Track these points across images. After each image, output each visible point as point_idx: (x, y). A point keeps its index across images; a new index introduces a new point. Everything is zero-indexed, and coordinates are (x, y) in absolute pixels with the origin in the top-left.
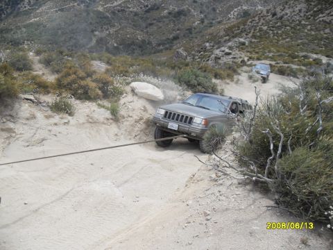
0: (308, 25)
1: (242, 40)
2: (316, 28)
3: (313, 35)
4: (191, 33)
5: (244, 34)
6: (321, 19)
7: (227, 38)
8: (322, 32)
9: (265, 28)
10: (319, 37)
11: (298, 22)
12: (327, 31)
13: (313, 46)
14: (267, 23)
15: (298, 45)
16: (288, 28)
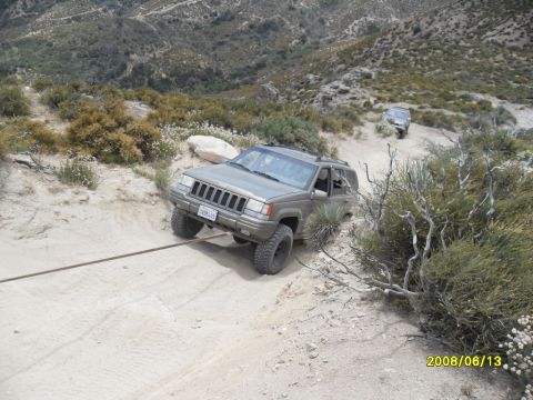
0: (470, 48)
1: (366, 70)
2: (483, 53)
3: (477, 64)
4: (285, 58)
5: (369, 61)
6: (490, 39)
7: (343, 66)
8: (491, 59)
9: (402, 51)
10: (487, 66)
11: (453, 43)
12: (499, 57)
13: (478, 81)
14: (406, 44)
15: (454, 79)
16: (438, 51)
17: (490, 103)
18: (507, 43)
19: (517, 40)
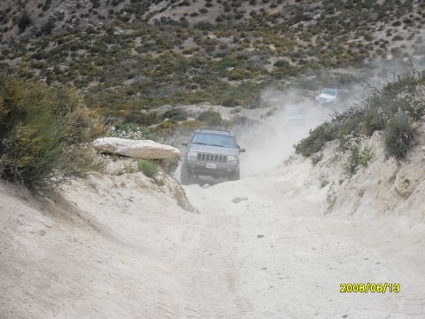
0: (133, 36)
2: (159, 42)
3: (157, 62)
6: (158, 17)
8: (176, 50)
10: (174, 61)
11: (103, 33)
12: (189, 44)
13: (172, 88)
15: (130, 93)
16: (81, 52)
17: (219, 115)
18: (190, 20)
19: (204, 11)
